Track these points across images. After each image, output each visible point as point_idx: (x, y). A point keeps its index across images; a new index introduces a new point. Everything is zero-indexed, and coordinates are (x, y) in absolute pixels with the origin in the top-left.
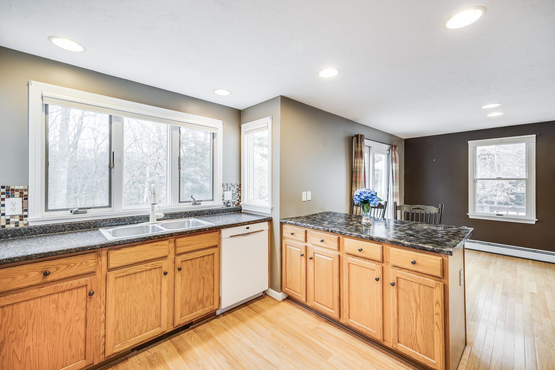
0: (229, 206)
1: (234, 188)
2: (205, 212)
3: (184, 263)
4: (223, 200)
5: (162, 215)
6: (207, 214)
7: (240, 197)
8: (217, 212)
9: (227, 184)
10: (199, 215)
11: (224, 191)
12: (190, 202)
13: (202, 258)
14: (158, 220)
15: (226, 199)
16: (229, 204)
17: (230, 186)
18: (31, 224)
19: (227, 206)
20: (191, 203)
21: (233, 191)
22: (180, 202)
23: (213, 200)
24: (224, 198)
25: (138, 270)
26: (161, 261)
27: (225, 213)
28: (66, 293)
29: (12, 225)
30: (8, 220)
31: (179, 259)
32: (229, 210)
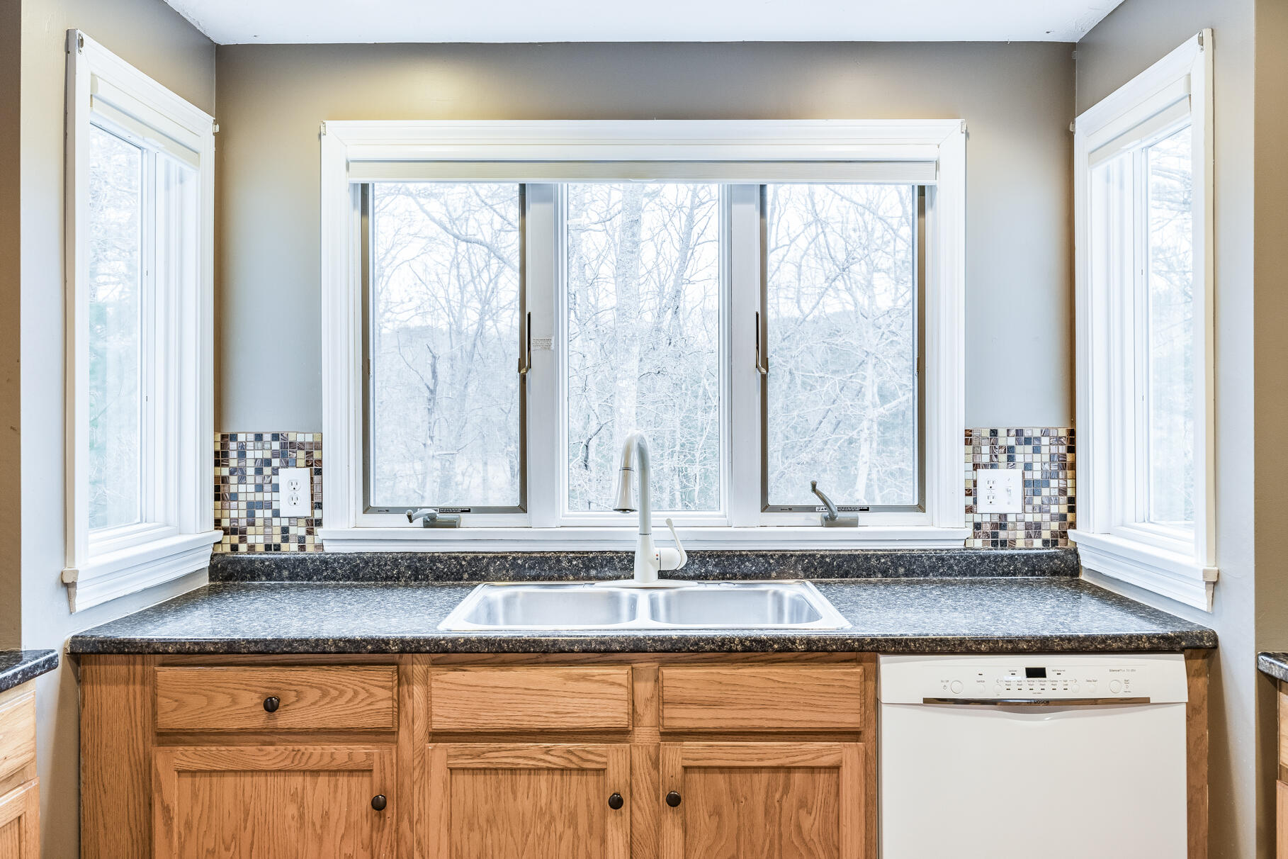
0: (1004, 543)
1: (1037, 450)
2: (873, 562)
3: (696, 777)
4: (969, 510)
5: (678, 560)
6: (885, 573)
7: (1072, 500)
8: (933, 569)
9: (994, 433)
10: (846, 574)
11: (976, 467)
12: (812, 509)
13: (781, 776)
14: (663, 575)
15: (987, 508)
16: (1002, 535)
17: (1012, 441)
18: (329, 548)
19: (995, 544)
20: (817, 517)
21: (1028, 467)
22: (765, 507)
23: (921, 507)
24: (975, 502)
25: (520, 761)
26: (601, 747)
27: (978, 575)
28: (323, 780)
29: (294, 547)
30: (285, 530)
31: (676, 755)
32: (1002, 561)
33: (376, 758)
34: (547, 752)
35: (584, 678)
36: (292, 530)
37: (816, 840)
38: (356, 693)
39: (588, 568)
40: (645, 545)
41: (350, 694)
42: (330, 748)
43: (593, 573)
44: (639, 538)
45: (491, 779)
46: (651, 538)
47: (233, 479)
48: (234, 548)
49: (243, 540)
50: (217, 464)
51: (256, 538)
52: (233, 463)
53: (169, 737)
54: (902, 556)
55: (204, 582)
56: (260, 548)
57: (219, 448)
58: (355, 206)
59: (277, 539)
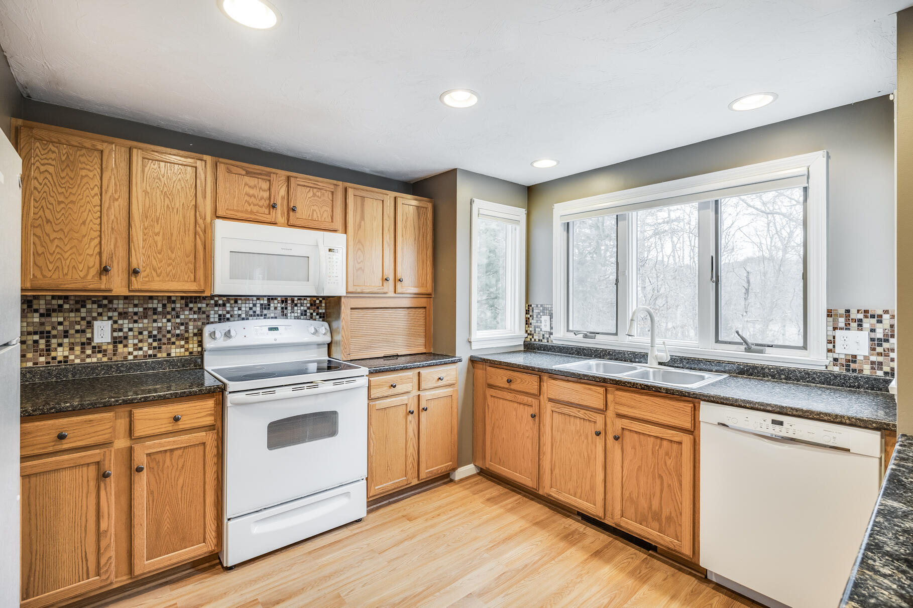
0: (854, 371)
1: (880, 322)
2: (767, 370)
3: (626, 433)
4: (829, 351)
5: (666, 358)
6: (773, 377)
8: (802, 378)
9: (848, 311)
10: (751, 374)
11: (835, 329)
12: (740, 344)
13: (659, 441)
14: (660, 364)
15: (842, 351)
16: (853, 366)
17: (861, 316)
18: (555, 342)
19: (848, 370)
20: (743, 347)
21: (873, 330)
22: (717, 341)
23: (805, 347)
24: (834, 346)
25: (571, 413)
27: (832, 385)
28: (521, 406)
29: (546, 341)
30: (543, 335)
31: (620, 423)
32: (849, 379)
33: (534, 403)
34: (579, 412)
35: (590, 389)
36: (545, 335)
37: (673, 470)
38: (529, 382)
39: (635, 358)
40: (652, 351)
41: (527, 382)
42: (523, 397)
43: (637, 360)
44: (650, 348)
45: (563, 416)
46: (655, 349)
47: (531, 318)
48: (531, 339)
49: (533, 337)
50: (527, 313)
51: (536, 337)
52: (531, 313)
53: (491, 386)
54: (783, 370)
55: (522, 348)
56: (537, 340)
57: (527, 309)
58: (564, 231)
59: (541, 338)
